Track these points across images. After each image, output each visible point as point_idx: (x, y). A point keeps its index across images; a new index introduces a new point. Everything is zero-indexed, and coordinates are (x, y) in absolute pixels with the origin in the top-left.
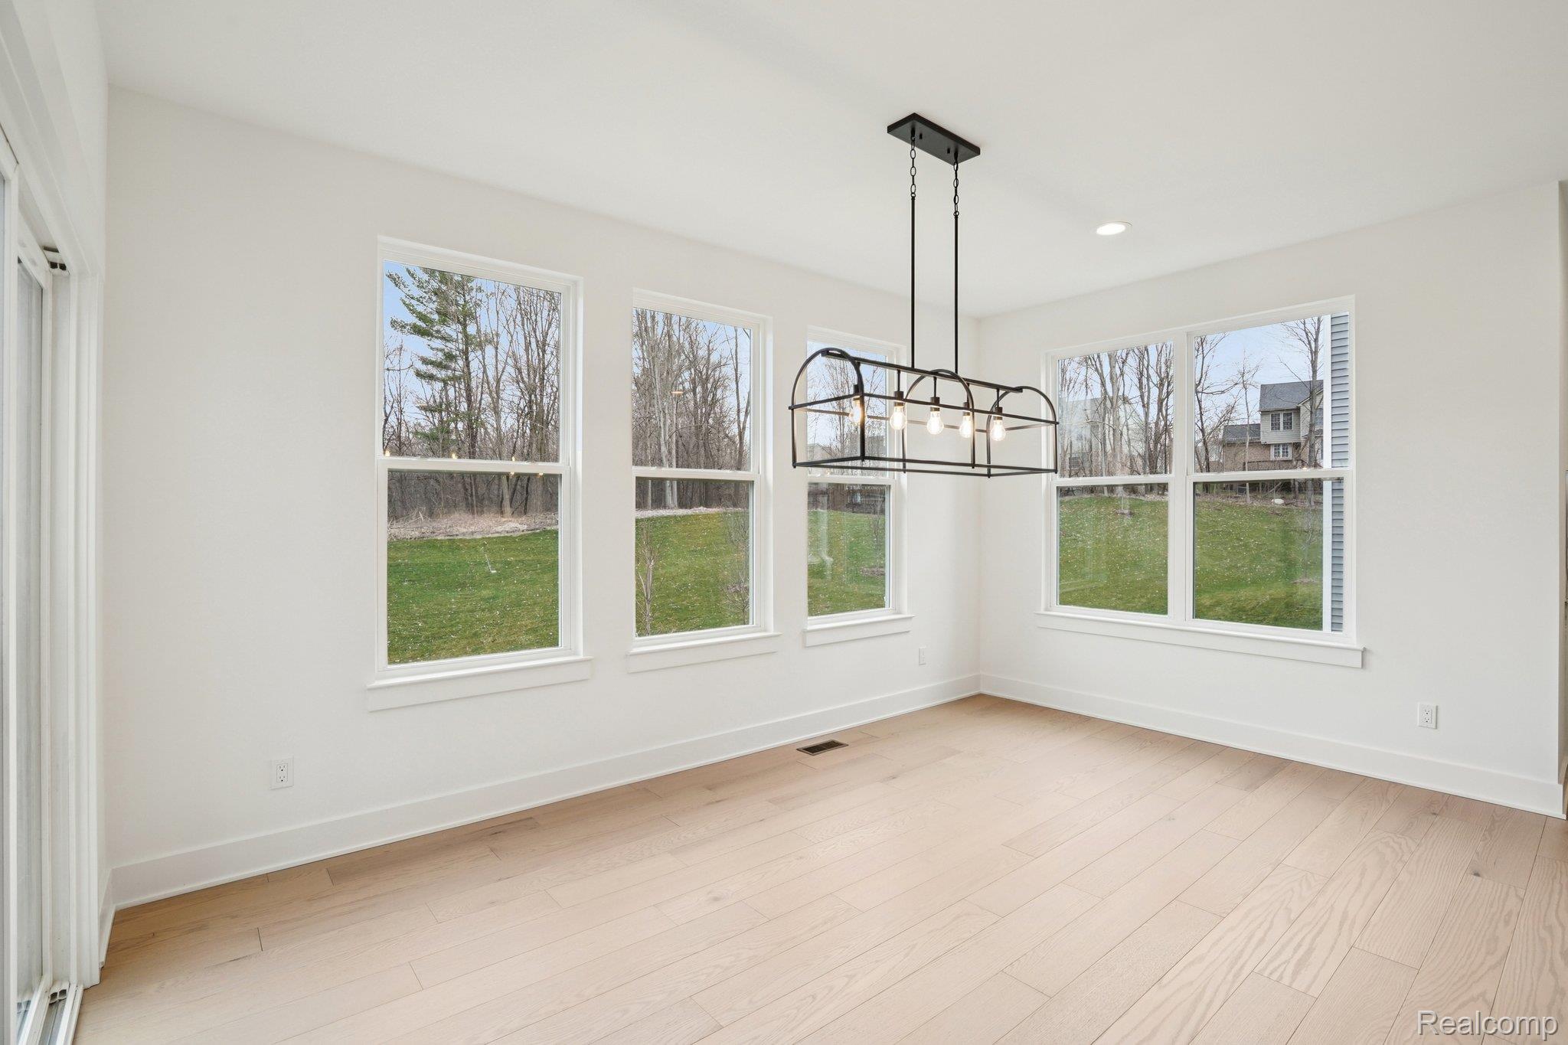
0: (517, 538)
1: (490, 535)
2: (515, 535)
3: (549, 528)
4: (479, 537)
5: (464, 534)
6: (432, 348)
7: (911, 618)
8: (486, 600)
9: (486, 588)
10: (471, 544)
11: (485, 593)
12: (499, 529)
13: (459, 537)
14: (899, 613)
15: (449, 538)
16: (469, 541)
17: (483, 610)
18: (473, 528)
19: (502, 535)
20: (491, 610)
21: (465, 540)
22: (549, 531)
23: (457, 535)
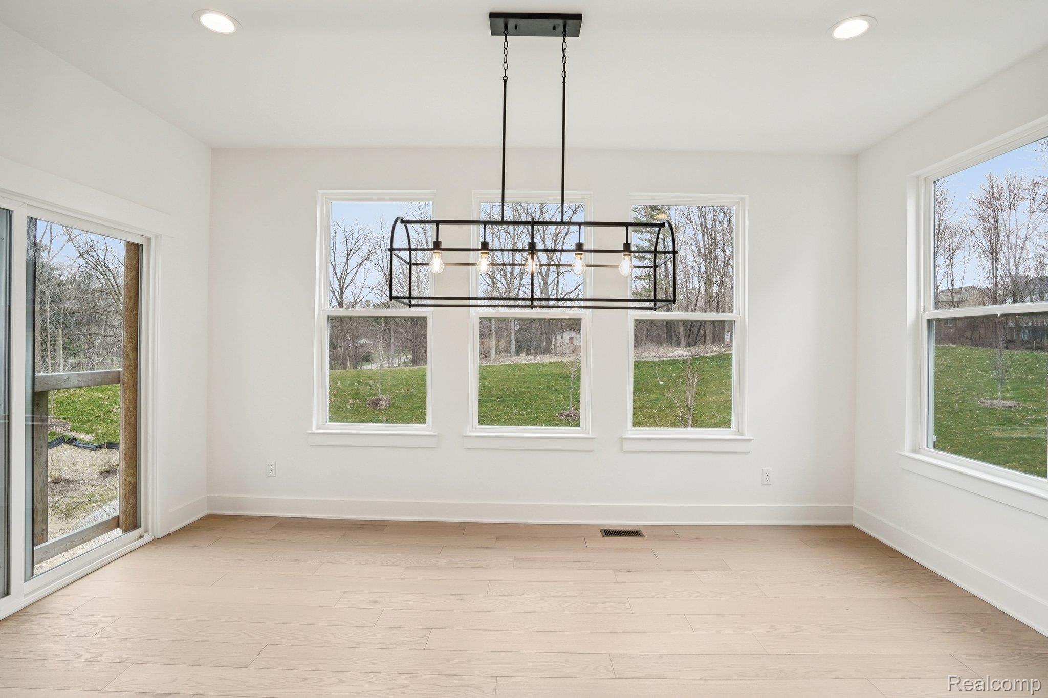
0: (681, 361)
1: (664, 359)
2: (680, 359)
3: (704, 355)
4: (656, 359)
5: (647, 358)
6: (642, 239)
7: (750, 440)
8: (651, 401)
9: (655, 393)
10: (651, 364)
11: (653, 397)
12: (671, 355)
13: (644, 360)
14: (742, 434)
15: (638, 360)
16: (649, 362)
17: (647, 408)
18: (654, 354)
19: (672, 359)
20: (652, 408)
21: (647, 362)
22: (704, 357)
23: (643, 358)
